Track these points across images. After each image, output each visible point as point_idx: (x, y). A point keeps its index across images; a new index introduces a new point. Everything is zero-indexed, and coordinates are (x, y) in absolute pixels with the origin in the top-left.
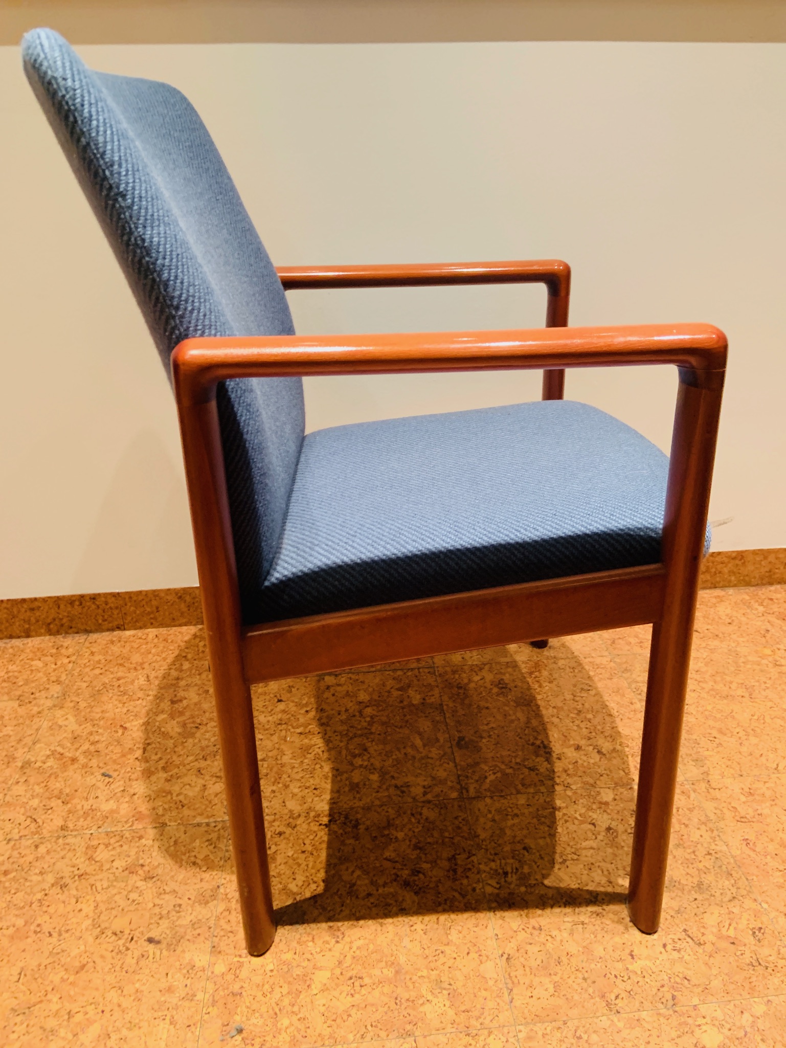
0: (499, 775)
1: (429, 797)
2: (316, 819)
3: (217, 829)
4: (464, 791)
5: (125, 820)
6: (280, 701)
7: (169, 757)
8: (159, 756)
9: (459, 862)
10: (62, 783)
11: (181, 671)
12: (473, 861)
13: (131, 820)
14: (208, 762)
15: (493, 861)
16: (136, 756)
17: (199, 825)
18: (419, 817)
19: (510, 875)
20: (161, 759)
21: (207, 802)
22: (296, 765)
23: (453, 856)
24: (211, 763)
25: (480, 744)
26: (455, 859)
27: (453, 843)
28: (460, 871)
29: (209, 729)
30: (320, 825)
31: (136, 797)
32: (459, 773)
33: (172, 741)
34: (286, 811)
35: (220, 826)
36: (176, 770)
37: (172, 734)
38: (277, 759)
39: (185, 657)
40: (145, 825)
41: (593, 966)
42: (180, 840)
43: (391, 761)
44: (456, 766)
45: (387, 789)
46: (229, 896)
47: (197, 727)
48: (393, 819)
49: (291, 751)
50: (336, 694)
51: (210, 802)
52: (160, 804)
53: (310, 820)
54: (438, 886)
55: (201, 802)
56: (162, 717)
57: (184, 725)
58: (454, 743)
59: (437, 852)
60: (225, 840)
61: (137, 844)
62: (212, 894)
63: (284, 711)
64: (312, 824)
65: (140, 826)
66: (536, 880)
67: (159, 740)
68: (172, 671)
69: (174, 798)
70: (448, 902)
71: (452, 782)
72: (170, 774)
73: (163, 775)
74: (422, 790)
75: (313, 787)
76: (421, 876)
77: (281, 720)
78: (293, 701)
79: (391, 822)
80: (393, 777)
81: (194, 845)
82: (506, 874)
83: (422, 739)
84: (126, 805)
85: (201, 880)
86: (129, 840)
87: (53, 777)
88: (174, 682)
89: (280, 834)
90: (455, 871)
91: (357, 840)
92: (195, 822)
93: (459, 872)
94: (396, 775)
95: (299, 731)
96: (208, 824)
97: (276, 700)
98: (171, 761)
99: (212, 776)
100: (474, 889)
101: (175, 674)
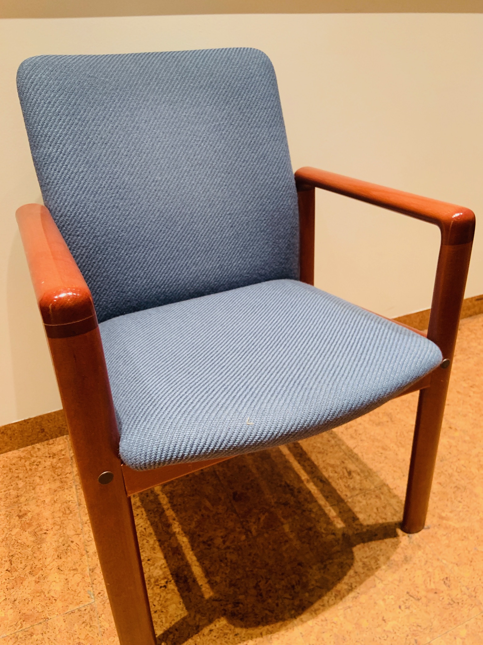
1: (228, 544)
2: (157, 583)
3: (87, 611)
5: (15, 623)
7: (32, 562)
8: (24, 564)
9: (261, 587)
11: (18, 489)
12: (270, 584)
13: (19, 622)
15: (283, 580)
16: (6, 569)
18: (226, 561)
19: (296, 587)
20: (26, 566)
21: (73, 592)
24: (65, 560)
25: (248, 494)
26: (259, 586)
27: (254, 575)
28: (264, 594)
29: (56, 532)
30: (161, 587)
31: (16, 602)
32: (242, 520)
33: (30, 549)
35: (89, 609)
36: (41, 572)
37: (27, 544)
39: (18, 477)
40: (31, 624)
41: (364, 635)
43: (194, 523)
44: (238, 515)
45: (198, 546)
47: (45, 533)
52: (38, 603)
54: (254, 610)
56: (15, 531)
57: (35, 534)
58: (231, 498)
59: (245, 584)
60: (96, 619)
64: (155, 588)
65: (28, 626)
66: (313, 585)
67: (19, 551)
69: (47, 595)
70: (264, 619)
72: (37, 576)
73: (32, 579)
74: (221, 540)
75: (147, 559)
76: (241, 605)
81: (74, 629)
82: (293, 587)
84: (11, 611)
86: (23, 639)
88: (16, 500)
90: (261, 595)
92: (69, 610)
96: (79, 610)
98: (34, 565)
99: (70, 570)
100: (277, 605)
101: (14, 493)
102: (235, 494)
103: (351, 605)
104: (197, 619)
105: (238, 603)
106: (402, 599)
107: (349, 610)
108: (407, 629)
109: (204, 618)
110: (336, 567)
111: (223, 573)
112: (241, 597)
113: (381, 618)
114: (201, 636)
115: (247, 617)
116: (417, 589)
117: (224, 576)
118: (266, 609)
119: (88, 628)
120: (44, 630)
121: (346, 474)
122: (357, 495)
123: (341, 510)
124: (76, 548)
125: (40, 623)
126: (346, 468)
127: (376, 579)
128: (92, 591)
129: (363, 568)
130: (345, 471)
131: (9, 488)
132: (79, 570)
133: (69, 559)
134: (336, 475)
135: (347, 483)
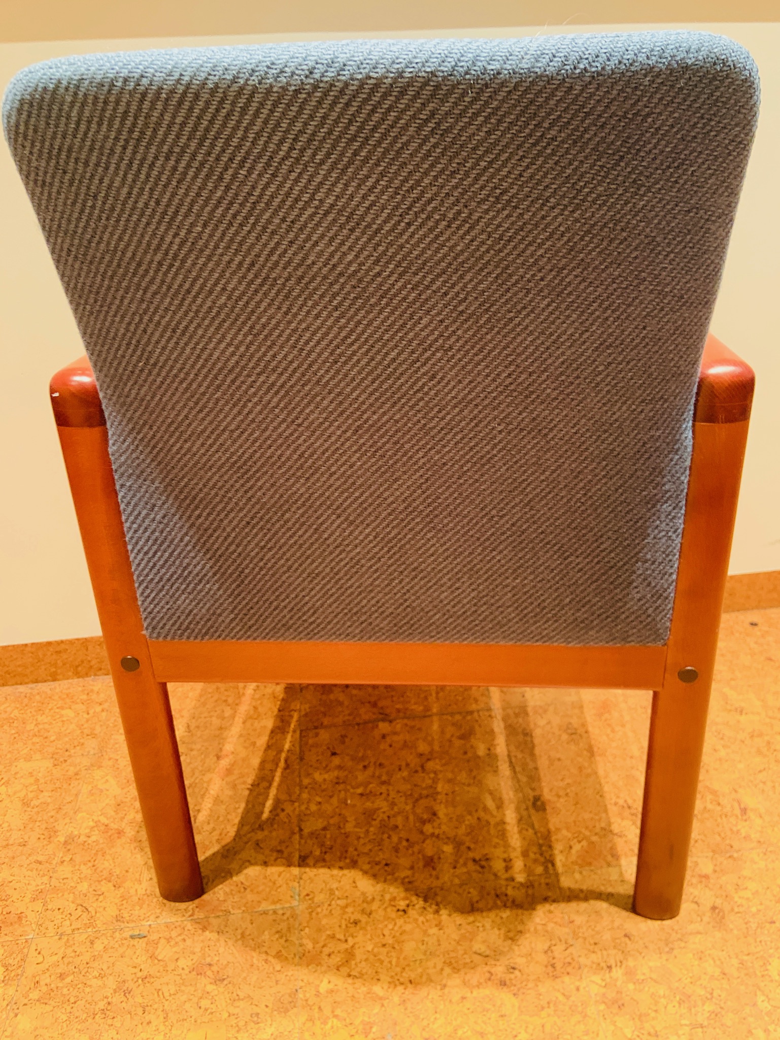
0: (584, 843)
2: (393, 903)
3: (285, 917)
4: (550, 865)
6: (334, 754)
9: (556, 954)
10: (111, 862)
12: (572, 954)
14: (266, 833)
15: (594, 952)
17: (265, 913)
19: (614, 970)
21: (270, 884)
22: (362, 835)
23: (550, 947)
25: (558, 805)
26: (552, 952)
28: (559, 965)
30: (398, 910)
32: (541, 842)
35: (288, 914)
38: (340, 827)
42: (247, 933)
43: (464, 827)
44: (536, 833)
45: (465, 864)
46: (310, 1002)
48: (477, 902)
49: (353, 818)
50: (394, 745)
51: (274, 883)
53: (385, 905)
55: (264, 884)
57: (235, 787)
58: (530, 804)
59: (531, 943)
60: (296, 931)
61: (201, 938)
62: (290, 1000)
63: (340, 767)
64: (389, 910)
65: (202, 915)
68: (214, 719)
71: (535, 853)
75: (384, 862)
76: (517, 972)
77: (337, 778)
78: (348, 755)
79: (475, 905)
80: (469, 848)
81: (263, 937)
82: (609, 968)
83: (494, 800)
85: (277, 982)
87: (100, 853)
88: (218, 732)
89: (356, 923)
90: (553, 966)
91: (440, 929)
92: (261, 909)
93: (558, 968)
94: (472, 846)
95: (360, 791)
96: (275, 912)
97: (330, 753)
98: (225, 831)
99: (272, 850)
102: (536, 799)
109: (456, 976)
112: (521, 961)
114: (447, 1002)
115: (524, 993)
118: (558, 991)
119: (282, 941)
120: (222, 927)
121: (737, 811)
123: (717, 869)
124: (286, 820)
126: (739, 803)
128: (297, 889)
130: (736, 805)
132: (285, 855)
133: (274, 834)
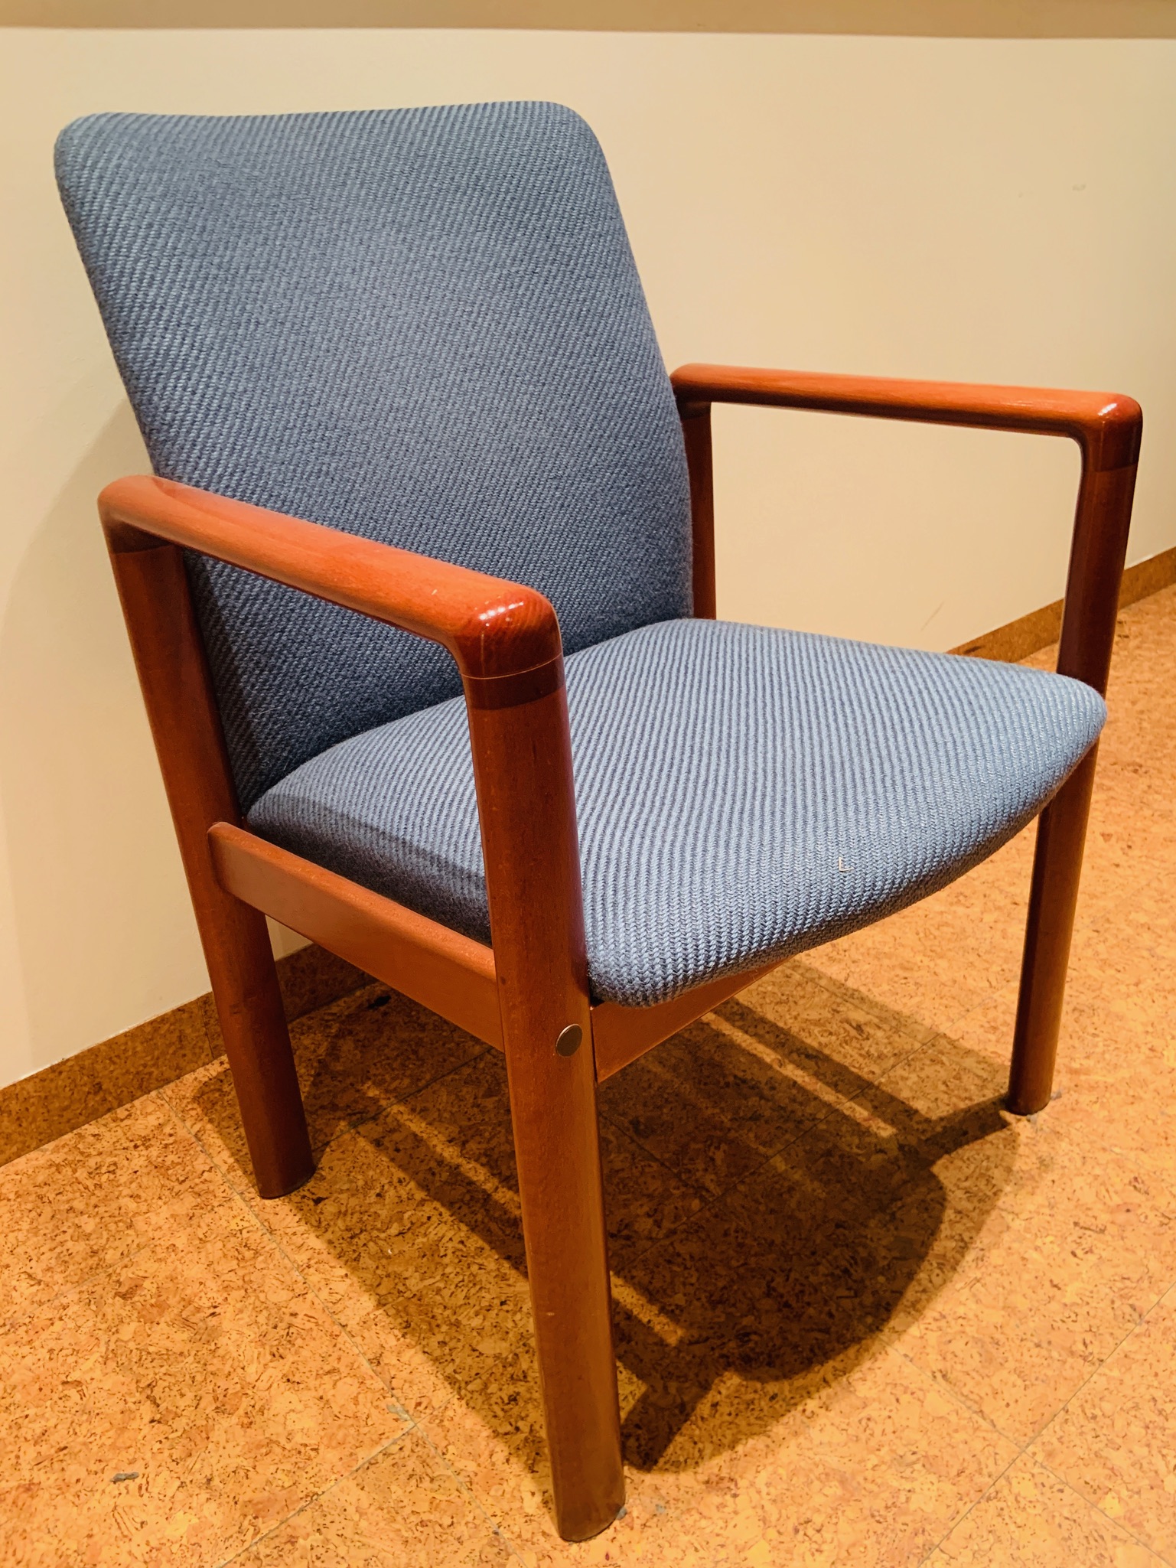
0: (724, 1147)
1: (667, 1225)
3: (407, 1452)
4: (703, 1193)
5: (236, 1528)
6: (318, 1201)
7: (210, 1387)
8: (190, 1395)
10: (48, 1539)
11: (88, 1237)
12: (797, 1280)
13: (246, 1523)
14: (290, 1358)
16: (147, 1419)
17: (372, 1463)
18: (680, 1260)
19: (852, 1271)
20: (198, 1399)
21: (350, 1421)
23: (768, 1286)
24: (296, 1358)
25: (665, 1118)
29: (239, 1305)
31: (216, 1482)
33: (190, 1359)
34: (490, 1361)
35: (408, 1444)
36: (245, 1403)
37: (177, 1349)
39: (72, 1209)
40: (280, 1517)
41: (1032, 1325)
46: (526, 1535)
47: (213, 1314)
50: (401, 1147)
51: (356, 1417)
52: (273, 1468)
56: (127, 1331)
60: (438, 1459)
62: (496, 1550)
63: (341, 1214)
65: (274, 1524)
66: (885, 1258)
67: (163, 1370)
69: (288, 1446)
70: (817, 1351)
71: (677, 1188)
72: (241, 1412)
73: (225, 1422)
74: (650, 1221)
75: (497, 1302)
76: (754, 1337)
77: (348, 1229)
78: (341, 1191)
81: (394, 1496)
82: (846, 1271)
84: (213, 1505)
85: (459, 1540)
86: (275, 1555)
89: (513, 1399)
90: (787, 1305)
93: (794, 1305)
95: (394, 1229)
96: (386, 1454)
97: (312, 1203)
99: (319, 1376)
100: (831, 1315)
101: (80, 1248)
102: (635, 1123)
103: (979, 1275)
104: (673, 1391)
105: (747, 1334)
106: (1070, 1239)
107: (978, 1285)
108: (1107, 1290)
109: (687, 1385)
110: (914, 1211)
111: (684, 1284)
112: (746, 1321)
113: (1047, 1284)
114: (700, 1423)
115: (778, 1356)
116: (1090, 1213)
117: (691, 1290)
118: (813, 1330)
119: (426, 1483)
120: (320, 1521)
121: (853, 1033)
122: (893, 1066)
123: (876, 1103)
124: (308, 1325)
125: (302, 1510)
126: (848, 1022)
127: (1004, 1214)
128: (398, 1405)
129: (968, 1199)
130: (847, 1026)
131: (59, 1239)
132: (344, 1370)
133: (305, 1353)
134: (834, 1038)
135: (862, 1048)
